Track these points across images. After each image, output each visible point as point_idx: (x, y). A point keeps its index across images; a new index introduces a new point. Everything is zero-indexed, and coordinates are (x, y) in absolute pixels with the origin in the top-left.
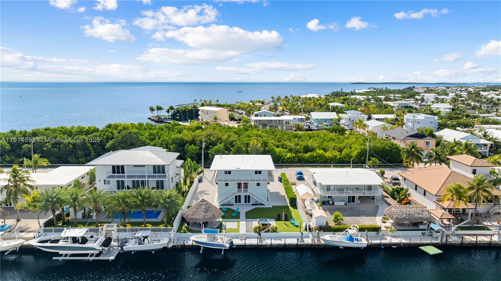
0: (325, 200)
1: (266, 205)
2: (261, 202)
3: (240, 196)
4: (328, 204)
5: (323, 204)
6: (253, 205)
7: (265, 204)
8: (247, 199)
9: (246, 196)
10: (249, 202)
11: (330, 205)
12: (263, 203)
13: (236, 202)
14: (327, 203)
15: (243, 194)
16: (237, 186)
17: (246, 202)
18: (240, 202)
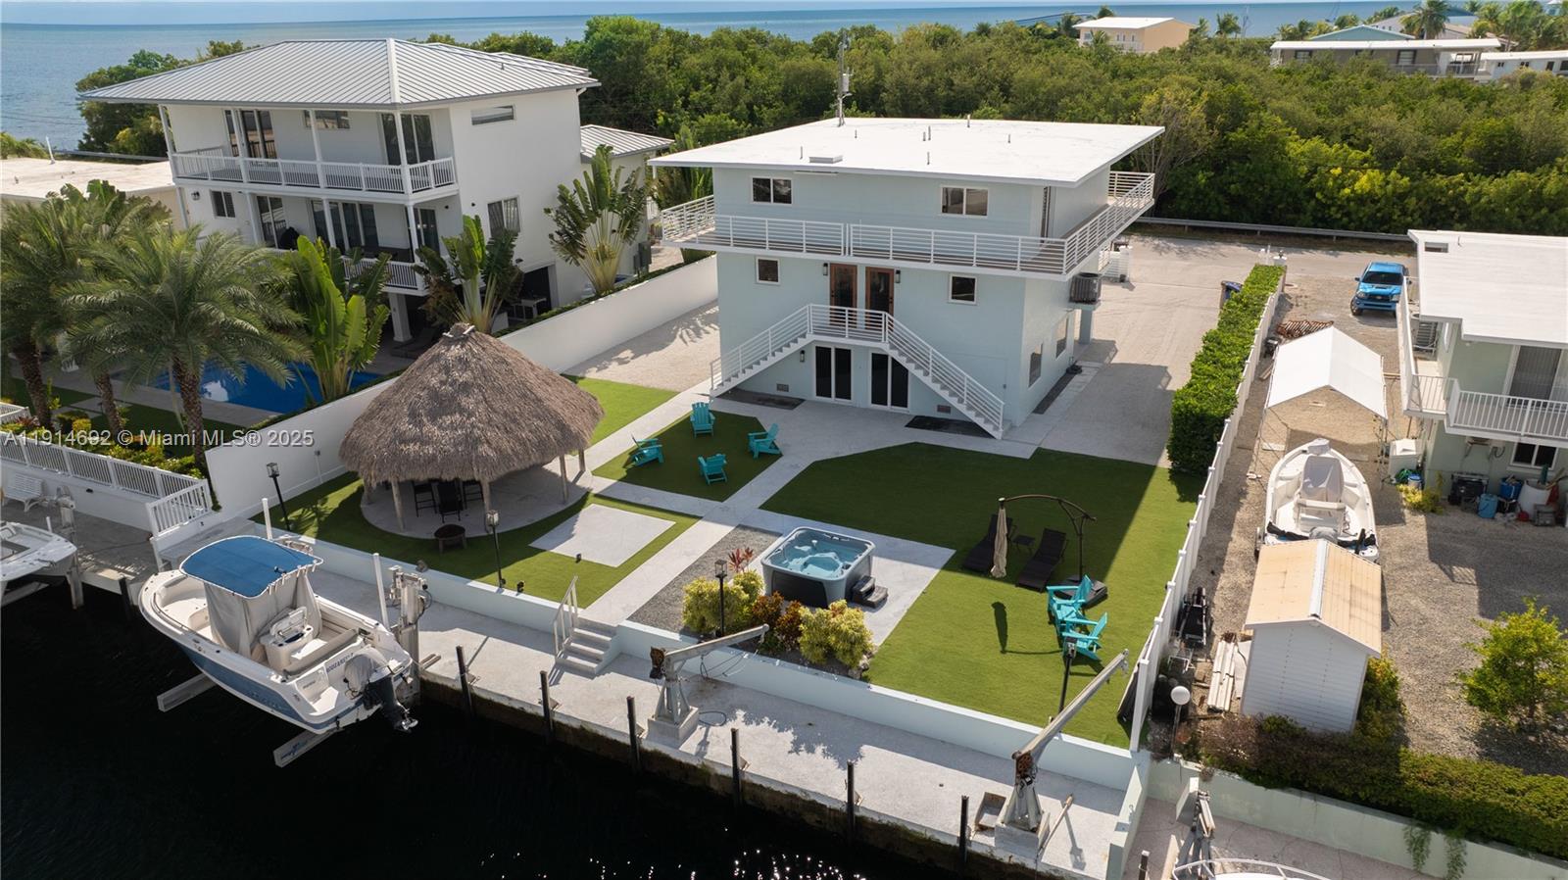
0: (1476, 466)
1: (998, 435)
2: (962, 408)
3: (844, 356)
4: (1501, 508)
5: (1455, 500)
6: (919, 422)
7: (988, 428)
8: (890, 380)
9: (879, 361)
10: (901, 399)
11: (1524, 517)
12: (980, 421)
13: (823, 390)
14: (1487, 501)
15: (862, 346)
16: (824, 285)
17: (878, 397)
18: (844, 392)
